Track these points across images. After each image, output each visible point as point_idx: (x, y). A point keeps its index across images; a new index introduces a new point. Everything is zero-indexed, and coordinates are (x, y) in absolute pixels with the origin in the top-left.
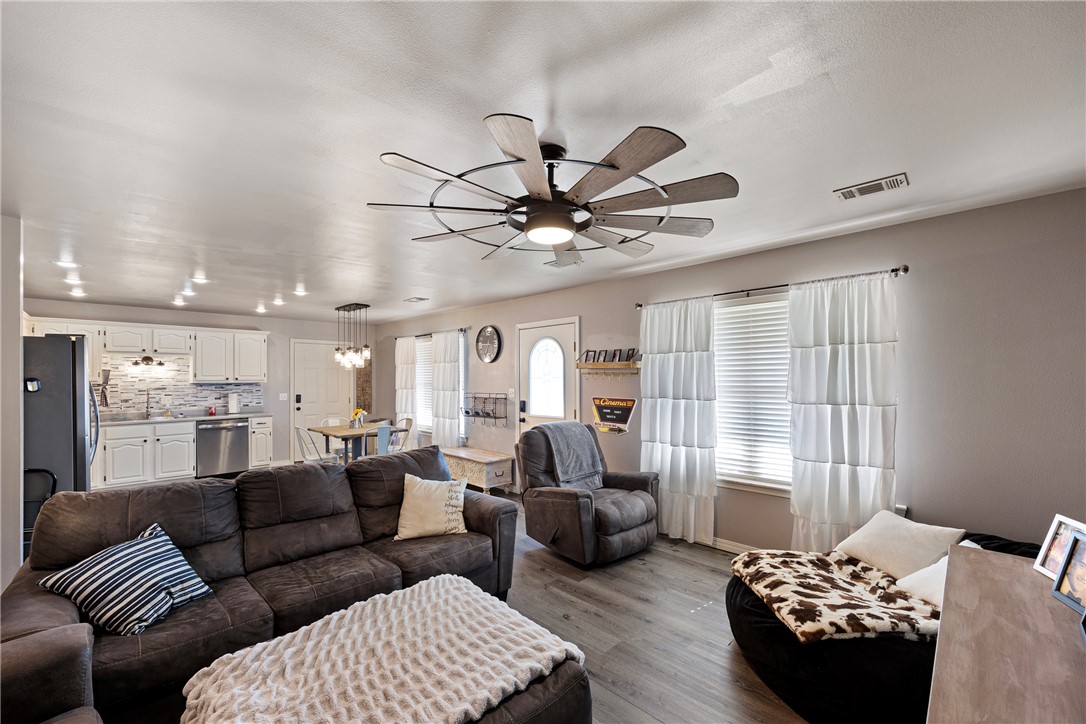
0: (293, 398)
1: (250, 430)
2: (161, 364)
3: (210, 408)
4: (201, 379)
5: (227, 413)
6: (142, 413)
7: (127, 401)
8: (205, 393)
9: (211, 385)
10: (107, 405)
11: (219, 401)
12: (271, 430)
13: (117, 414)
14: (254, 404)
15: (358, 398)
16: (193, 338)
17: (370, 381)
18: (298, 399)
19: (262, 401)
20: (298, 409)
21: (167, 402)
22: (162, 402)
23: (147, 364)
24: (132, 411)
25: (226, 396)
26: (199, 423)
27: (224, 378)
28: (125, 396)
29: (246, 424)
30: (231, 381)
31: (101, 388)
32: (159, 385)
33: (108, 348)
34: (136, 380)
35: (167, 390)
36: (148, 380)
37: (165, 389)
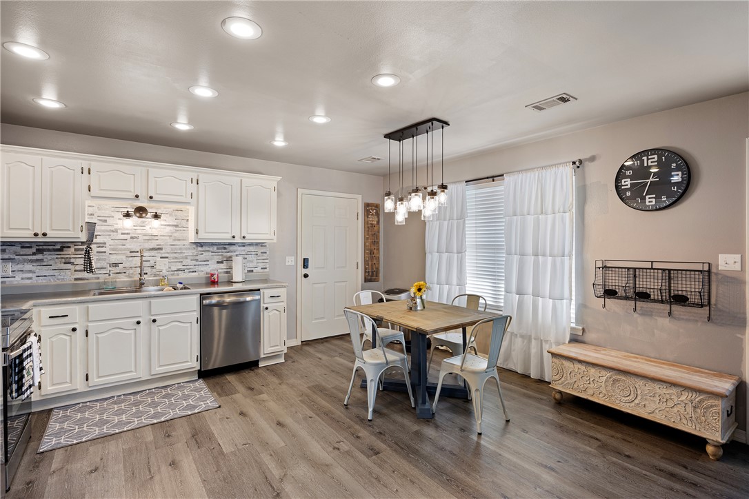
0: (300, 263)
1: (263, 305)
2: (156, 216)
3: (212, 275)
4: (205, 236)
5: (230, 282)
6: (135, 281)
7: (116, 265)
8: (206, 255)
9: (213, 244)
10: (91, 271)
11: (221, 266)
12: (284, 304)
13: (105, 283)
14: (259, 269)
15: (366, 262)
16: (195, 181)
17: (378, 243)
18: (306, 263)
19: (267, 266)
20: (306, 276)
21: (163, 266)
22: (158, 267)
23: (141, 217)
24: (123, 278)
25: (229, 259)
26: (203, 296)
27: (229, 236)
28: (114, 259)
29: (257, 297)
30: (238, 240)
31: (85, 247)
32: (153, 244)
33: (93, 192)
34: (128, 237)
35: (163, 251)
36: (141, 238)
37: (161, 249)
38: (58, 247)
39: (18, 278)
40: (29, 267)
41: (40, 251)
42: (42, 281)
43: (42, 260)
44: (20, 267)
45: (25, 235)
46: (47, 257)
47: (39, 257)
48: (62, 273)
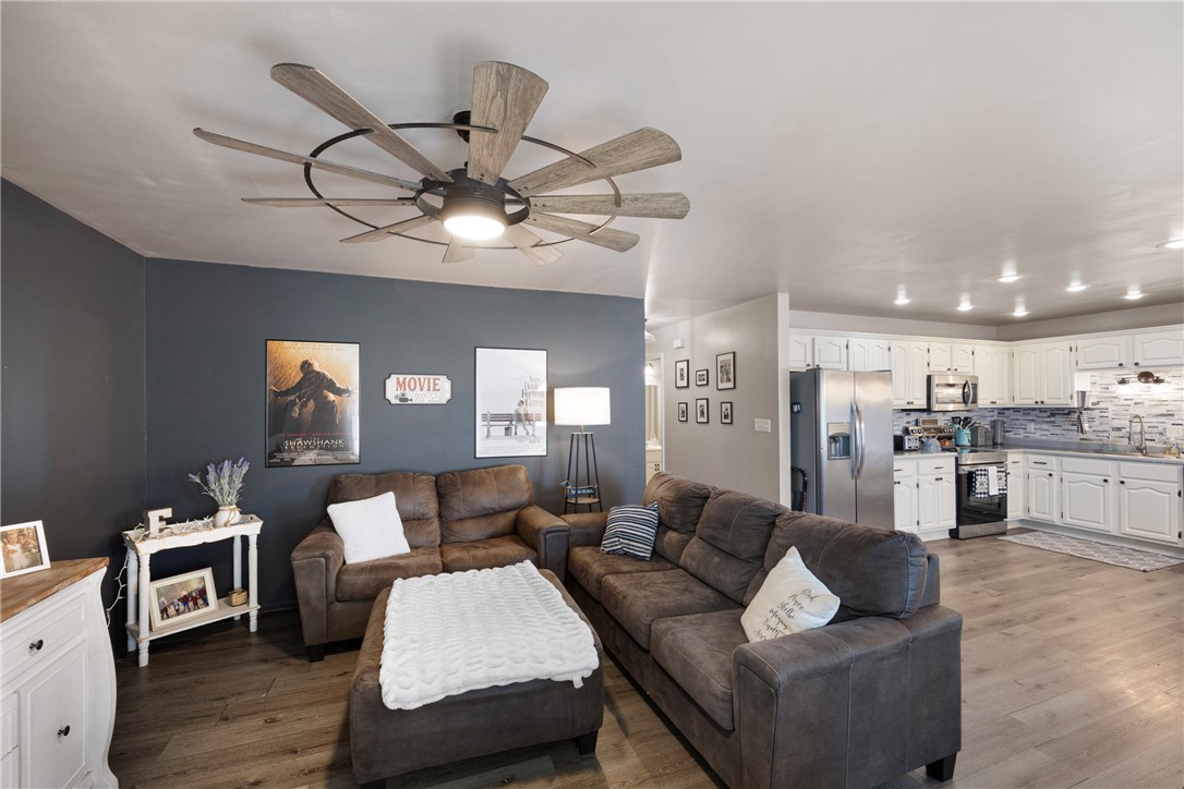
7: (1119, 429)
13: (1105, 445)
21: (1175, 434)
22: (1168, 434)
23: (1145, 382)
28: (1117, 424)
32: (1163, 410)
33: (1079, 367)
34: (1131, 403)
35: (1176, 417)
36: (1147, 404)
37: (1172, 415)
38: (1066, 412)
39: (1038, 434)
40: (1045, 426)
41: (1053, 415)
42: (1055, 438)
43: (1054, 422)
44: (1039, 426)
45: (1030, 403)
46: (1058, 419)
47: (1053, 419)
48: (1070, 433)
